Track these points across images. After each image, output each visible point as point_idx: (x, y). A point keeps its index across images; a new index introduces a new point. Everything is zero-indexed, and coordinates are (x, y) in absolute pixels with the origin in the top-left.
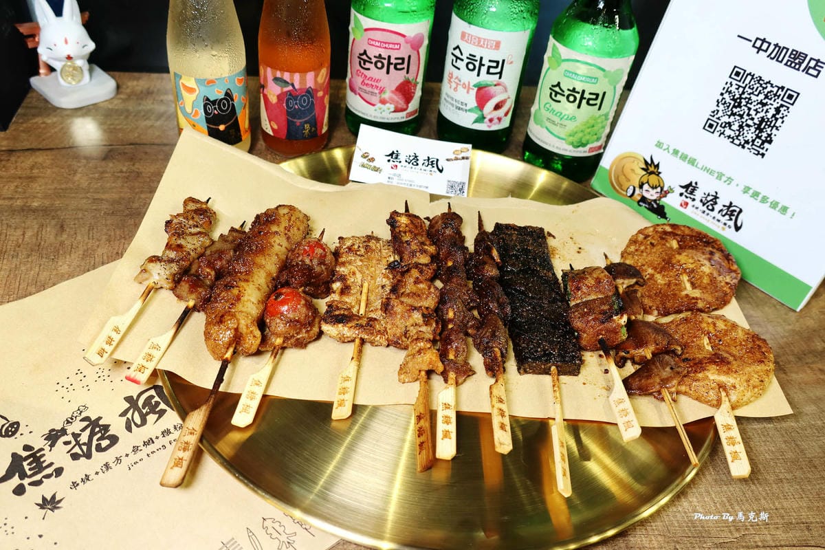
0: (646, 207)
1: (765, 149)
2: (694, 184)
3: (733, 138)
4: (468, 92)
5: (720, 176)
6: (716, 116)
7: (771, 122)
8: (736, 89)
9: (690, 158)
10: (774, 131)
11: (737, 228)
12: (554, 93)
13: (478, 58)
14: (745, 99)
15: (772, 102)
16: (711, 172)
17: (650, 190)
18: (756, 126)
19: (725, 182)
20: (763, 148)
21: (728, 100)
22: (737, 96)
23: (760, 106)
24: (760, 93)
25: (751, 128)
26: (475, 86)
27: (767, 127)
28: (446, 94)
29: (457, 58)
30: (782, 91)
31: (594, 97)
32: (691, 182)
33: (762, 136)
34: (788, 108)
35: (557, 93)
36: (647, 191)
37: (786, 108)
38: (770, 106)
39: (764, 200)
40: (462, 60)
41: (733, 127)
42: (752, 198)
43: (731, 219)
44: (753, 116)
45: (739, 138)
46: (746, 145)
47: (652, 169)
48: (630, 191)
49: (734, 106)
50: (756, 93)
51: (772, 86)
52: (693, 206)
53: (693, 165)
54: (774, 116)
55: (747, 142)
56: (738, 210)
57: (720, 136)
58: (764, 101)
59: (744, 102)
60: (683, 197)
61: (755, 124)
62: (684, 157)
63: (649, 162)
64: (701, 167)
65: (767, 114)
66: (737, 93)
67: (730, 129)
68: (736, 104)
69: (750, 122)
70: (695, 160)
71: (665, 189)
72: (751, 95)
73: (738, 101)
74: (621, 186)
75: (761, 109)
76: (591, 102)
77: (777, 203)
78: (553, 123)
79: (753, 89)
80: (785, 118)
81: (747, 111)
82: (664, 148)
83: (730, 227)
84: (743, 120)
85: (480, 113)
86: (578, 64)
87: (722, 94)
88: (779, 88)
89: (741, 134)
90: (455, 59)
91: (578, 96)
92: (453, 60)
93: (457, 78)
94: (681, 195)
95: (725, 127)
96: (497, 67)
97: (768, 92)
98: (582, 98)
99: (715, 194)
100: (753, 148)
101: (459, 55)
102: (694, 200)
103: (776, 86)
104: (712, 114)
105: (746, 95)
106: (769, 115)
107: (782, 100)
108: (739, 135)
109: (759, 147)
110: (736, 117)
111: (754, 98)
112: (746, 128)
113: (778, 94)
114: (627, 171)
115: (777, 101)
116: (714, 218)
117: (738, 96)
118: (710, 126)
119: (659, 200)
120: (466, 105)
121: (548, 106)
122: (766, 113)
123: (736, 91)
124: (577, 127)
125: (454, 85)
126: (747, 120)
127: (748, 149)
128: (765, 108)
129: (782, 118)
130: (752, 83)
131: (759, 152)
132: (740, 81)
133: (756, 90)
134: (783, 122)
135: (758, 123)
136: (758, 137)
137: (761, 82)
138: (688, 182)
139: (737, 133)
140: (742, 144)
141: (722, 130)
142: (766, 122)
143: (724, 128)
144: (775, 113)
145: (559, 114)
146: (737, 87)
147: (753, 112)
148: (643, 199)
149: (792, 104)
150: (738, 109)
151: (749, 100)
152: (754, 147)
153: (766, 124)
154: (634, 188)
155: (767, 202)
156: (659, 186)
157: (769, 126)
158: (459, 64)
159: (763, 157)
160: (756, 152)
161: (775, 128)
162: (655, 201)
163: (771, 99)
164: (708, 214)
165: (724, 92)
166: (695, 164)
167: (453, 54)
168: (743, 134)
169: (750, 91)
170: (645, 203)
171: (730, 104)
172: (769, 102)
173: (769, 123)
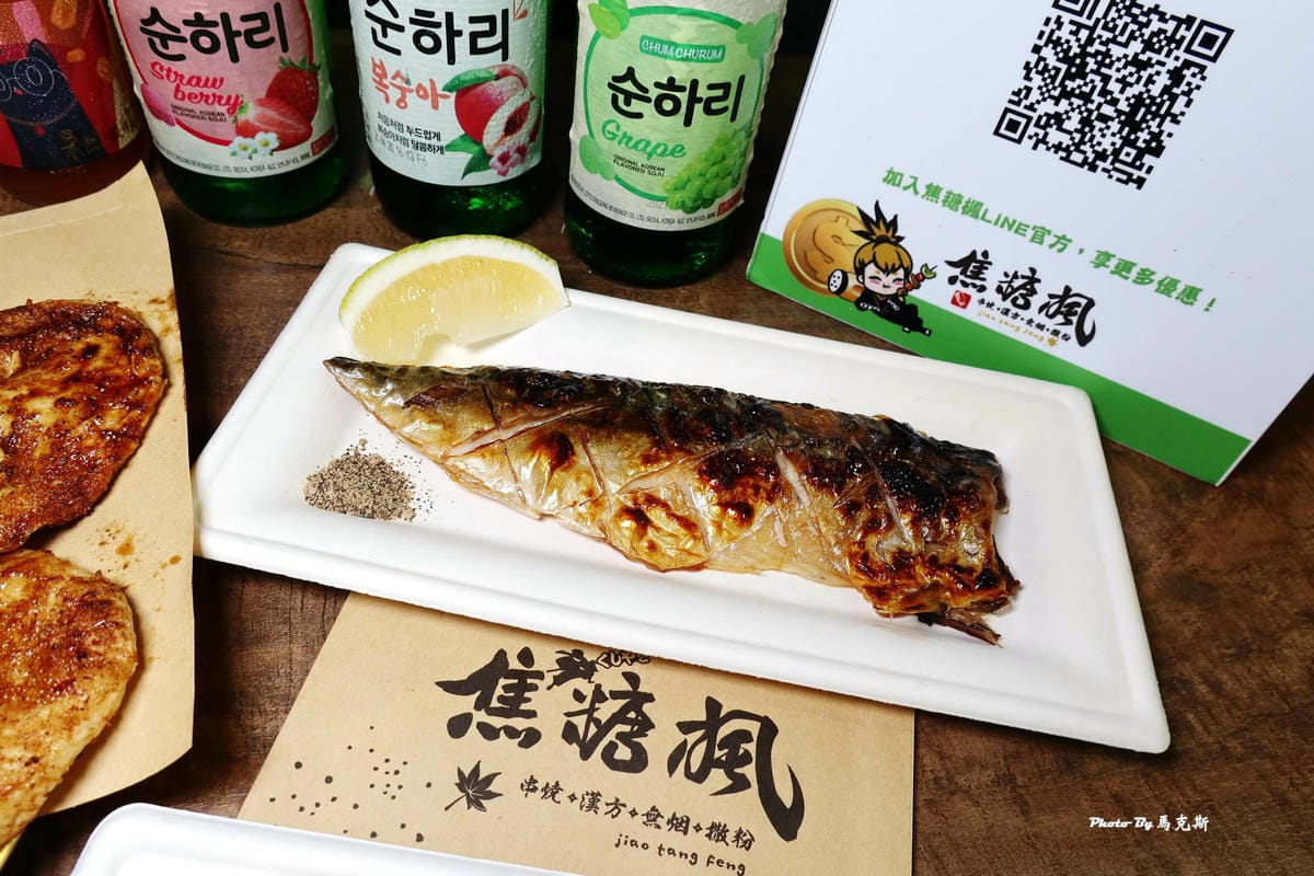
0: (875, 312)
1: (1145, 168)
2: (980, 257)
3: (1067, 149)
4: (435, 106)
5: (1039, 235)
6: (1027, 102)
7: (1160, 106)
8: (1071, 33)
9: (968, 202)
10: (1168, 126)
11: (1083, 339)
12: (621, 98)
13: (440, 17)
14: (1094, 56)
15: (1162, 57)
16: (1018, 228)
17: (881, 275)
18: (1123, 118)
19: (1051, 246)
20: (1140, 168)
21: (1052, 61)
22: (1075, 50)
23: (1133, 69)
24: (1132, 37)
25: (1110, 123)
26: (448, 88)
27: (1149, 117)
28: (380, 116)
29: (385, 25)
30: (1188, 29)
31: (719, 93)
32: (974, 253)
33: (1137, 138)
34: (1202, 68)
35: (629, 97)
36: (872, 278)
37: (1196, 70)
38: (1157, 68)
39: (1144, 277)
40: (400, 29)
41: (1067, 125)
42: (1116, 276)
43: (1068, 322)
44: (1116, 95)
45: (1082, 147)
46: (1098, 163)
47: (880, 232)
48: (837, 282)
49: (1069, 76)
50: (1122, 39)
51: (1162, 18)
52: (982, 301)
53: (975, 216)
54: (1166, 90)
55: (1102, 156)
56: (1083, 302)
57: (1035, 147)
58: (1143, 57)
59: (1091, 64)
60: (958, 286)
61: (1120, 113)
62: (953, 201)
63: (873, 216)
64: (993, 221)
65: (1150, 86)
66: (1074, 44)
67: (1060, 129)
68: (1073, 70)
69: (1108, 110)
70: (982, 204)
71: (916, 271)
72: (1111, 46)
73: (1078, 61)
74: (813, 272)
75: (1136, 76)
76: (715, 106)
77: (1174, 283)
78: (632, 165)
79: (1113, 30)
80: (1195, 91)
81: (1099, 85)
82: (903, 184)
83: (1066, 337)
84: (1092, 106)
85: (476, 148)
86: (672, 18)
87: (1037, 49)
88: (1180, 21)
89: (1087, 139)
90: (378, 28)
91: (683, 97)
92: (374, 31)
93: (397, 75)
94: (952, 280)
95: (1048, 125)
96: (492, 33)
97: (1153, 34)
98: (693, 100)
99: (1029, 274)
100: (1115, 169)
101: (388, 17)
102: (982, 289)
103: (1173, 18)
104: (1016, 99)
105: (1097, 46)
106: (1156, 90)
107: (1188, 50)
108: (1082, 142)
109: (1132, 165)
110: (1073, 100)
111: (1116, 51)
112: (1099, 125)
113: (1178, 37)
114: (824, 240)
115: (1175, 53)
116: (1030, 322)
117: (1078, 51)
118: (1009, 127)
119: (904, 295)
120: (438, 136)
121: (611, 127)
122: (1146, 85)
123: (1073, 38)
124: (689, 166)
125: (395, 94)
126: (1100, 105)
127: (1104, 170)
128: (1145, 74)
129: (1187, 94)
130: (1113, 14)
131: (1130, 175)
132: (1080, 14)
133: (1122, 33)
134: (1188, 104)
135: (1127, 109)
136: (1127, 142)
137: (1135, 11)
138: (966, 253)
139: (1077, 137)
140: (1090, 160)
141: (1041, 133)
142: (1148, 107)
143: (1044, 128)
144: (1169, 82)
145: (641, 146)
146: (1074, 28)
147: (1114, 87)
148: (868, 296)
149: (1214, 59)
150: (1079, 82)
151: (1105, 59)
152: (1117, 165)
153: (1148, 111)
154: (845, 275)
155: (1152, 281)
156: (901, 265)
157: (1155, 115)
158: (393, 39)
159: (1139, 187)
160: (1124, 177)
161: (1169, 118)
162: (894, 297)
163: (1159, 52)
164: (1016, 316)
165: (1042, 43)
166: (981, 215)
167: (369, 15)
168: (1093, 137)
169: (1107, 35)
170: (873, 304)
171: (1058, 70)
172: (1155, 57)
173: (1154, 108)
